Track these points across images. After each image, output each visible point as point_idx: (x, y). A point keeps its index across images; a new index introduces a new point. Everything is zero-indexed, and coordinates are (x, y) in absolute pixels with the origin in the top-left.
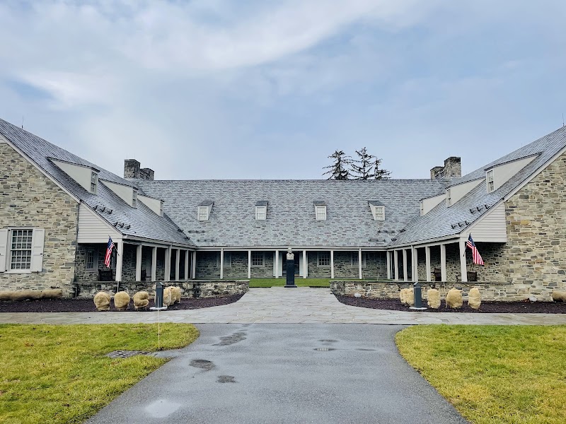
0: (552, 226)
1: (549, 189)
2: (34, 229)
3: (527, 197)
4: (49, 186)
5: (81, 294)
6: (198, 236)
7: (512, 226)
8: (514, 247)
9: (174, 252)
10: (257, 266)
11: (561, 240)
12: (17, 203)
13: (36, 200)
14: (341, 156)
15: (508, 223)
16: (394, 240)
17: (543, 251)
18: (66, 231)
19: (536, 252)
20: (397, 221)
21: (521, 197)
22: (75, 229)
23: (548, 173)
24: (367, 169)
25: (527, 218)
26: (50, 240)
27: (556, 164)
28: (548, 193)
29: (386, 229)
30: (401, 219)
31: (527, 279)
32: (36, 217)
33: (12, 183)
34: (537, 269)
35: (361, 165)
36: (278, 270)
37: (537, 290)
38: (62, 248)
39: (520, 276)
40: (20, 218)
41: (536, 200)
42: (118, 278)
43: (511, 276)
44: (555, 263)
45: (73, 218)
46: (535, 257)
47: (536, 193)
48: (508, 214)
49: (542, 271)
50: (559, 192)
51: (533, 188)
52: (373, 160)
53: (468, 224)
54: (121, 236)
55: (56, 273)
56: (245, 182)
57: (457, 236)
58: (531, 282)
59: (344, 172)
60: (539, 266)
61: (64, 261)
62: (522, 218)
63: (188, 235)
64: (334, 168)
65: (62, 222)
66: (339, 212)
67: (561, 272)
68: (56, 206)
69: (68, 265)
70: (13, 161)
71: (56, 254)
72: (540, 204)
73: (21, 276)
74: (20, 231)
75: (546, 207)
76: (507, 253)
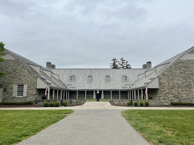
0: (171, 84)
1: (171, 73)
2: (24, 85)
3: (164, 76)
4: (29, 72)
5: (37, 103)
6: (70, 86)
7: (160, 84)
8: (161, 90)
9: (63, 91)
10: (88, 95)
11: (174, 88)
12: (19, 77)
13: (24, 76)
14: (115, 60)
15: (159, 83)
16: (130, 87)
17: (169, 91)
18: (33, 85)
19: (167, 91)
20: (131, 82)
21: (163, 76)
22: (36, 85)
23: (170, 69)
24: (123, 64)
25: (164, 81)
26: (29, 88)
27: (173, 66)
28: (170, 74)
29: (128, 84)
30: (132, 81)
31: (165, 99)
32: (25, 81)
33: (18, 71)
34: (167, 96)
35: (122, 63)
36: (94, 97)
37: (167, 102)
38: (32, 90)
39: (162, 98)
40: (20, 81)
41: (167, 76)
42: (48, 99)
43: (160, 98)
44: (172, 94)
45: (35, 81)
46: (167, 92)
47: (167, 74)
48: (159, 80)
49: (169, 96)
50: (173, 74)
51: (166, 73)
52: (125, 62)
53: (148, 83)
54: (49, 87)
55: (31, 97)
56: (84, 69)
57: (145, 87)
58: (166, 100)
59: (116, 65)
60: (167, 95)
61: (33, 94)
62: (163, 81)
63: (67, 86)
64: (113, 64)
65: (32, 83)
66: (114, 79)
67: (174, 97)
68: (30, 78)
69: (34, 95)
70: (18, 65)
71: (31, 92)
72: (168, 77)
73: (20, 98)
74: (20, 85)
75: (170, 79)
76: (159, 91)
